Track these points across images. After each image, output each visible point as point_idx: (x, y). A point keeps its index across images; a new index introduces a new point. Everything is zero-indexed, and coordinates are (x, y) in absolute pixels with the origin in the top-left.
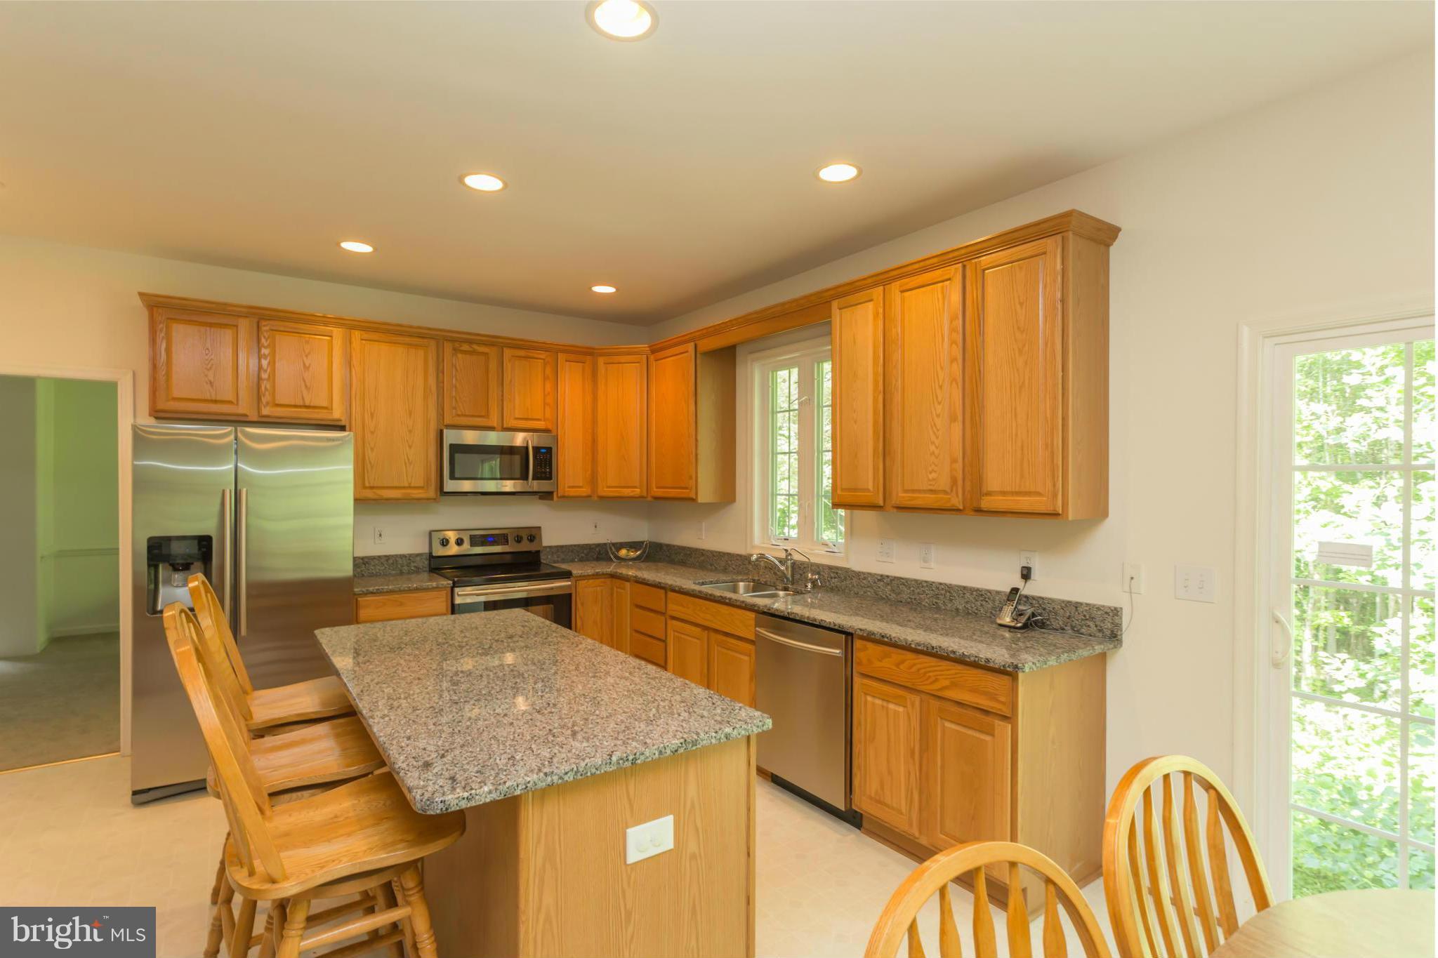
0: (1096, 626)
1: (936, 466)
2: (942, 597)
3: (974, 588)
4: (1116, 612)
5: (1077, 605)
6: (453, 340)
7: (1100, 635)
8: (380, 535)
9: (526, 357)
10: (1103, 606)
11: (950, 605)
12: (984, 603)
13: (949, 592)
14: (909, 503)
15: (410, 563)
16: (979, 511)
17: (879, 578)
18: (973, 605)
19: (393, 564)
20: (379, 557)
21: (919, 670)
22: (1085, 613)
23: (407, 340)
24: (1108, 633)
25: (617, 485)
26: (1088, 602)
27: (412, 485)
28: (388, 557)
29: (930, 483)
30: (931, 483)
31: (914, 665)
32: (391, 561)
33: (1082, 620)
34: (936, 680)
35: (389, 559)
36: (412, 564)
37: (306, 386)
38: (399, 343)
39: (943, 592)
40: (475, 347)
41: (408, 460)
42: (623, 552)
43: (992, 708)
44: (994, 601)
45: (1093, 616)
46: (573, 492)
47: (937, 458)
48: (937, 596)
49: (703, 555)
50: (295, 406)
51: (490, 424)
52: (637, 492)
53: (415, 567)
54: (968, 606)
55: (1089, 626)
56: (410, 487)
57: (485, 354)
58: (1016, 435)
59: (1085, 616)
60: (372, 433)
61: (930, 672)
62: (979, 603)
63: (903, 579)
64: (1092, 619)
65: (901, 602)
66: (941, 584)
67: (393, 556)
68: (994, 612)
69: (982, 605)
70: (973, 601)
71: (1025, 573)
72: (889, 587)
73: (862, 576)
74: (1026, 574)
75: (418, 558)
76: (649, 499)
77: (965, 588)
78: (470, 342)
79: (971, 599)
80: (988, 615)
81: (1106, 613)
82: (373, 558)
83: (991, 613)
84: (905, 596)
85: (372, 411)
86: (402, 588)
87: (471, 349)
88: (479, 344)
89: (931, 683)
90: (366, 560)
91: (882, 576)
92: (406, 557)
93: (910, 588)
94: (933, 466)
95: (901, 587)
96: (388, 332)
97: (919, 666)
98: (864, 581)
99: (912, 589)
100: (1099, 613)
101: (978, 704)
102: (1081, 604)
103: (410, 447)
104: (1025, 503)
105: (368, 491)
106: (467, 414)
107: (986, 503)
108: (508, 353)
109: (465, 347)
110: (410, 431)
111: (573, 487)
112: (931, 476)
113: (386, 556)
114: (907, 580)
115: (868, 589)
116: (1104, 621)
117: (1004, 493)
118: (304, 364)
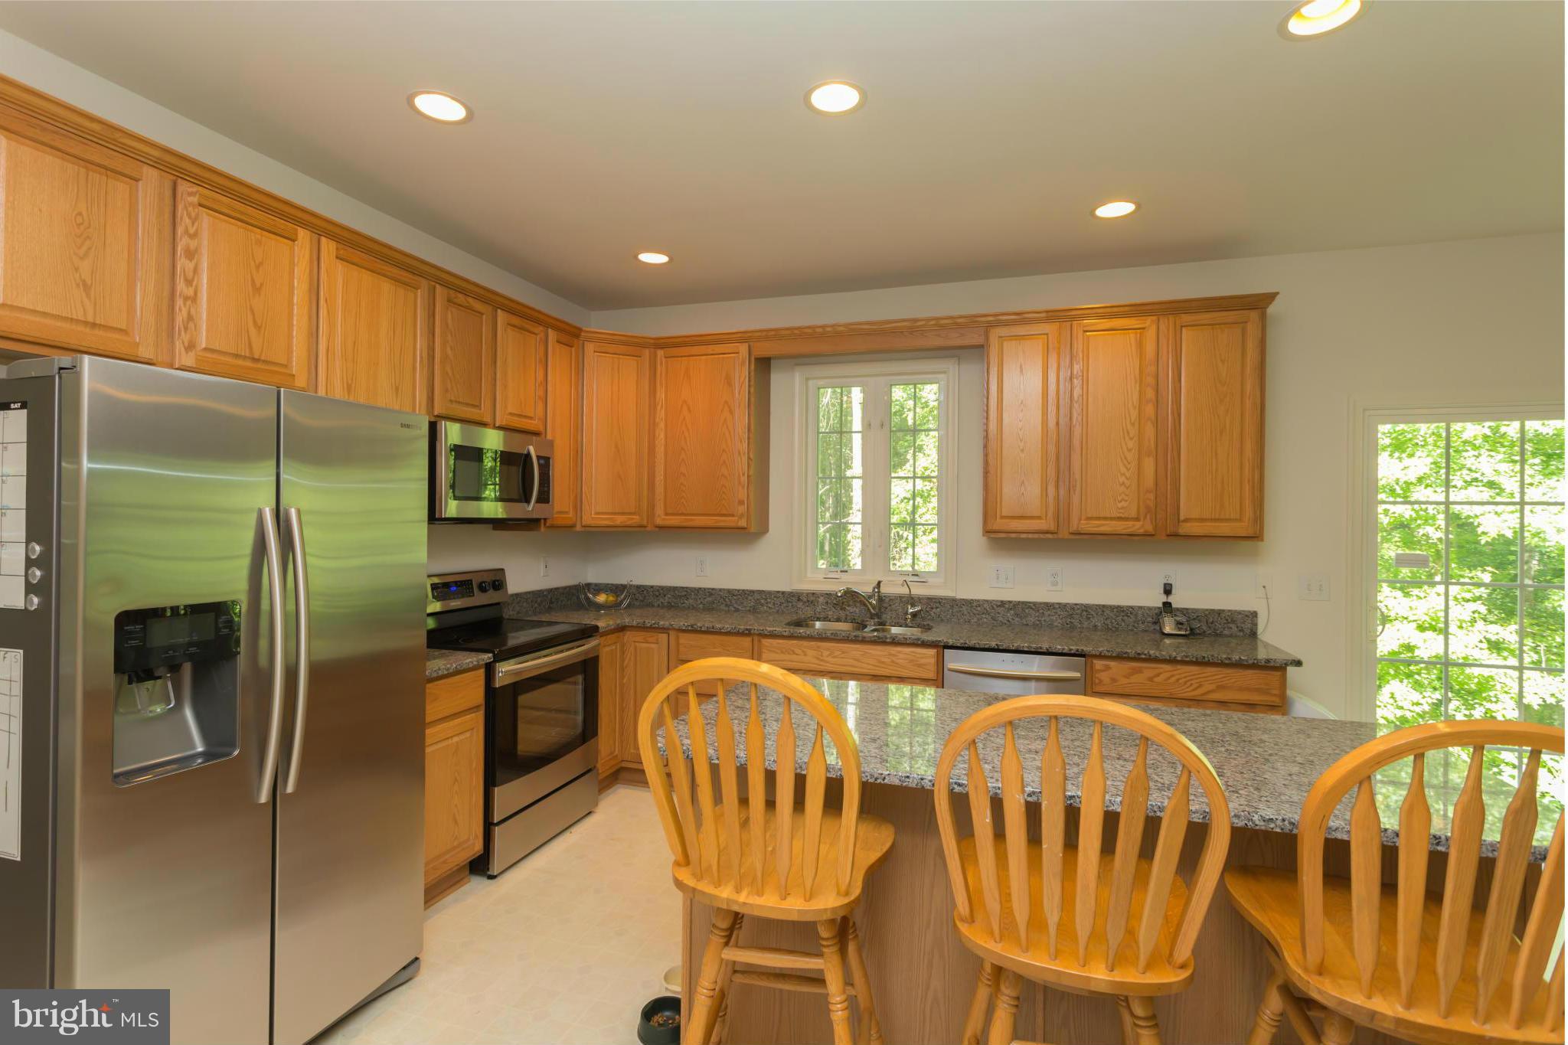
0: (1237, 627)
1: (1127, 495)
2: (1077, 617)
3: (1114, 606)
4: (1255, 614)
5: (1220, 612)
6: (446, 286)
7: (1241, 634)
9: (521, 328)
10: (1244, 611)
11: (1086, 623)
12: (1126, 618)
13: (1086, 611)
14: (1095, 529)
16: (1175, 535)
17: (999, 604)
18: (1113, 621)
21: (1178, 680)
22: (1227, 617)
23: (395, 271)
24: (1248, 631)
25: (610, 511)
26: (1229, 609)
29: (1119, 511)
30: (1121, 511)
31: (1173, 676)
33: (1225, 623)
34: (1200, 686)
37: (255, 323)
38: (384, 275)
39: (1079, 611)
40: (467, 300)
43: (1261, 701)
44: (1136, 615)
45: (1235, 619)
46: (559, 520)
47: (1127, 488)
48: (1071, 616)
49: (711, 595)
50: (237, 357)
51: (484, 418)
52: (636, 519)
54: (1108, 622)
55: (1231, 628)
57: (480, 314)
58: (1217, 470)
59: (1227, 620)
61: (1191, 680)
62: (1120, 618)
63: (1030, 603)
64: (1233, 621)
65: (1027, 625)
66: (1076, 604)
68: (1136, 625)
69: (1122, 620)
70: (1114, 617)
71: (1168, 588)
72: (1012, 612)
73: (975, 604)
74: (1168, 590)
77: (1104, 606)
78: (465, 293)
79: (1111, 615)
80: (1130, 628)
81: (1246, 616)
83: (1134, 626)
84: (1031, 620)
87: (464, 304)
88: (474, 298)
89: (1194, 690)
91: (1002, 602)
93: (1038, 611)
94: (1123, 495)
95: (1027, 611)
96: (369, 251)
97: (1177, 677)
98: (979, 609)
99: (1041, 611)
100: (1240, 616)
101: (1249, 700)
102: (1224, 611)
104: (1225, 529)
106: (460, 400)
107: (1185, 529)
108: (502, 318)
109: (460, 300)
111: (560, 513)
112: (1120, 505)
114: (1035, 604)
115: (984, 616)
116: (1244, 622)
117: (1202, 520)
118: (253, 282)
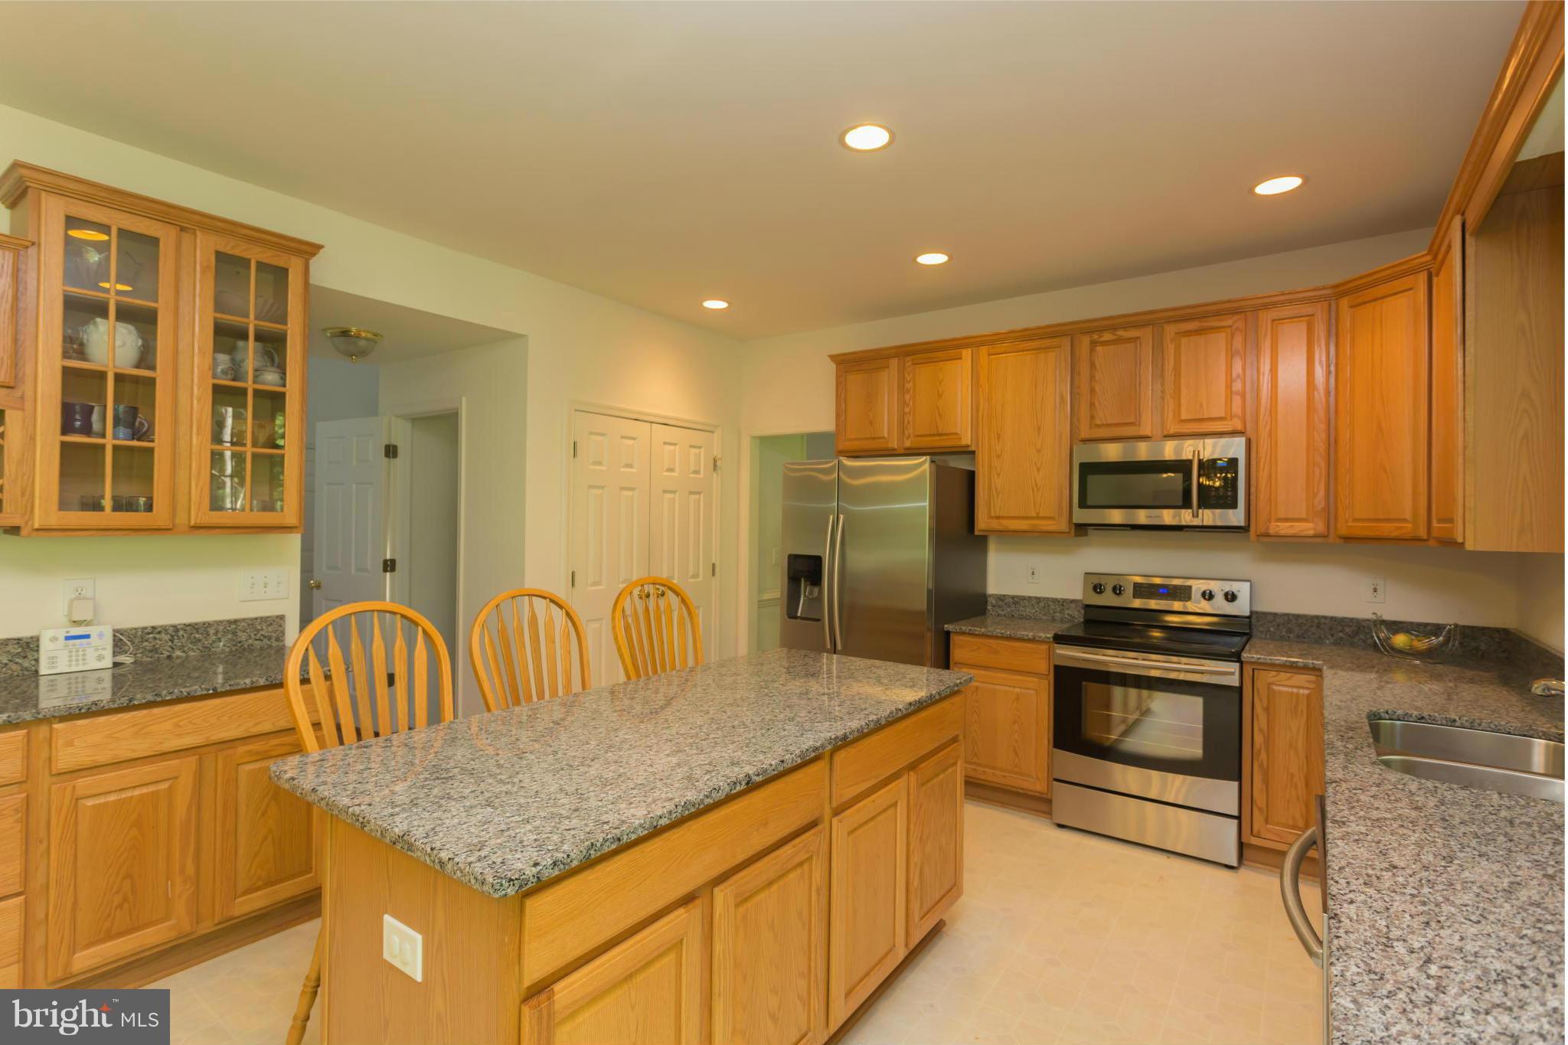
6: (1089, 332)
8: (1033, 573)
9: (1200, 330)
15: (1063, 610)
19: (1044, 607)
20: (1030, 597)
23: (1037, 344)
25: (1372, 518)
27: (1041, 515)
28: (1039, 600)
32: (1042, 604)
35: (1040, 601)
36: (1067, 612)
37: (939, 413)
38: (1028, 350)
40: (1121, 333)
41: (1036, 485)
42: (1400, 640)
46: (1284, 528)
50: (931, 435)
51: (1142, 433)
53: (1069, 615)
56: (1038, 518)
57: (1135, 339)
60: (999, 456)
67: (1044, 598)
75: (1073, 605)
76: (1432, 543)
78: (1113, 328)
82: (1023, 598)
85: (999, 432)
86: (995, 634)
87: (1116, 337)
88: (1125, 327)
90: (1016, 599)
92: (1059, 602)
96: (1015, 340)
103: (1038, 470)
105: (995, 521)
106: (1109, 422)
108: (1171, 330)
109: (1107, 336)
110: (1039, 451)
111: (1286, 520)
113: (1036, 598)
118: (938, 391)
